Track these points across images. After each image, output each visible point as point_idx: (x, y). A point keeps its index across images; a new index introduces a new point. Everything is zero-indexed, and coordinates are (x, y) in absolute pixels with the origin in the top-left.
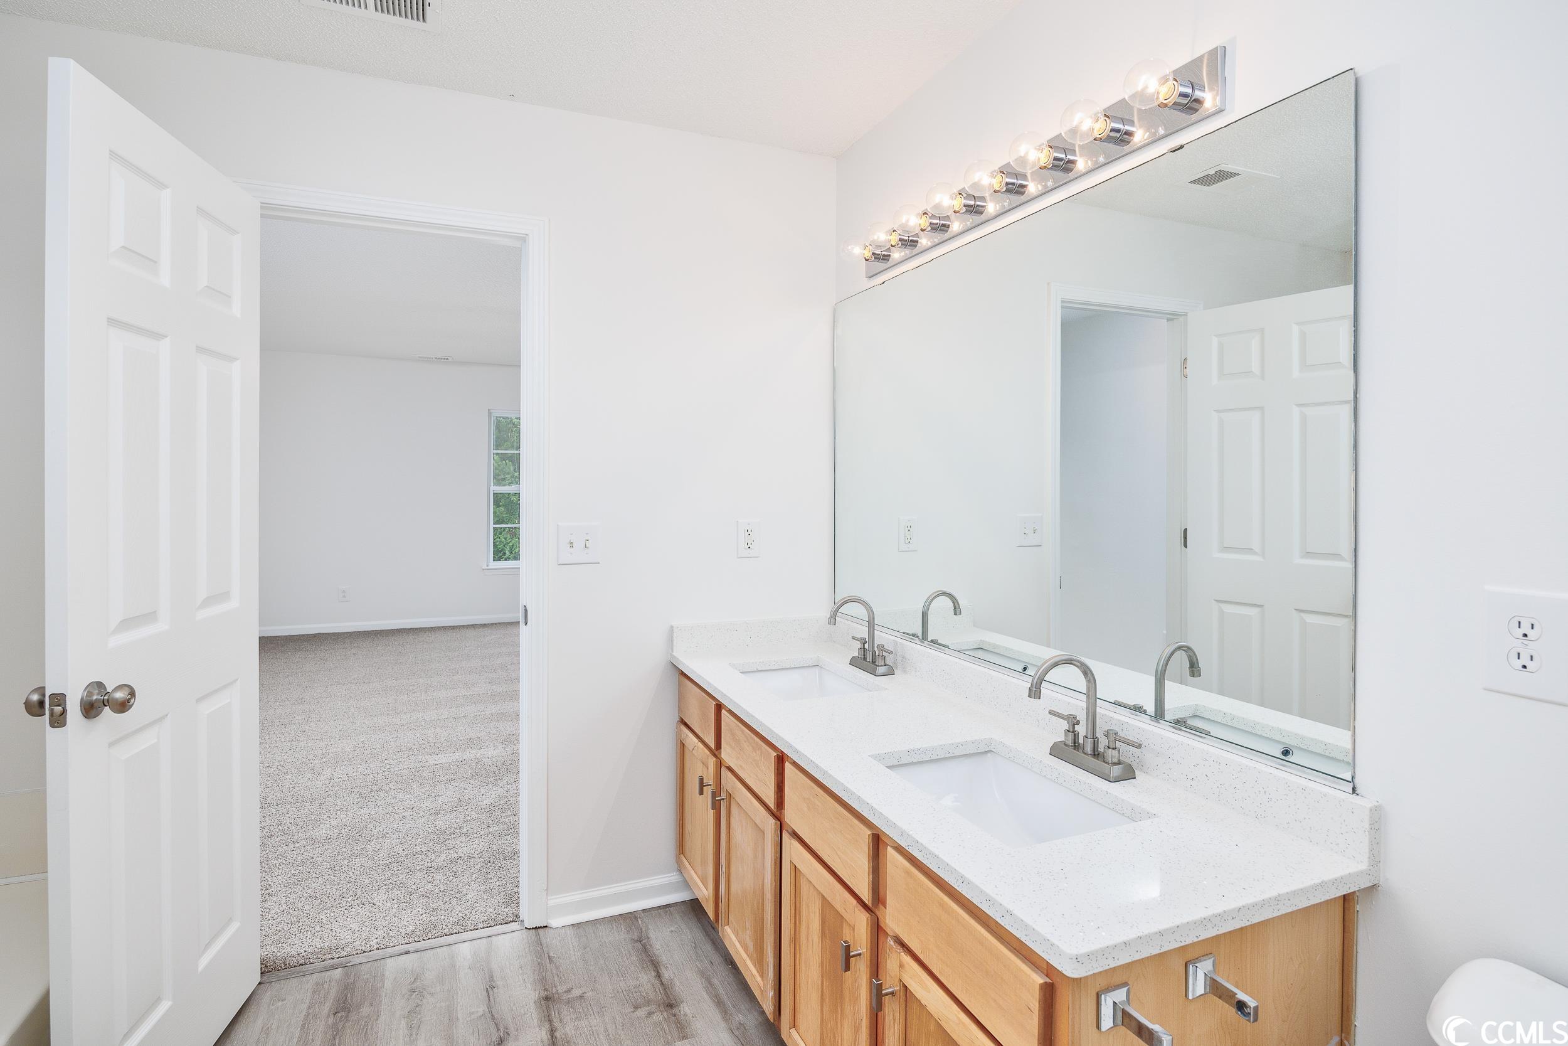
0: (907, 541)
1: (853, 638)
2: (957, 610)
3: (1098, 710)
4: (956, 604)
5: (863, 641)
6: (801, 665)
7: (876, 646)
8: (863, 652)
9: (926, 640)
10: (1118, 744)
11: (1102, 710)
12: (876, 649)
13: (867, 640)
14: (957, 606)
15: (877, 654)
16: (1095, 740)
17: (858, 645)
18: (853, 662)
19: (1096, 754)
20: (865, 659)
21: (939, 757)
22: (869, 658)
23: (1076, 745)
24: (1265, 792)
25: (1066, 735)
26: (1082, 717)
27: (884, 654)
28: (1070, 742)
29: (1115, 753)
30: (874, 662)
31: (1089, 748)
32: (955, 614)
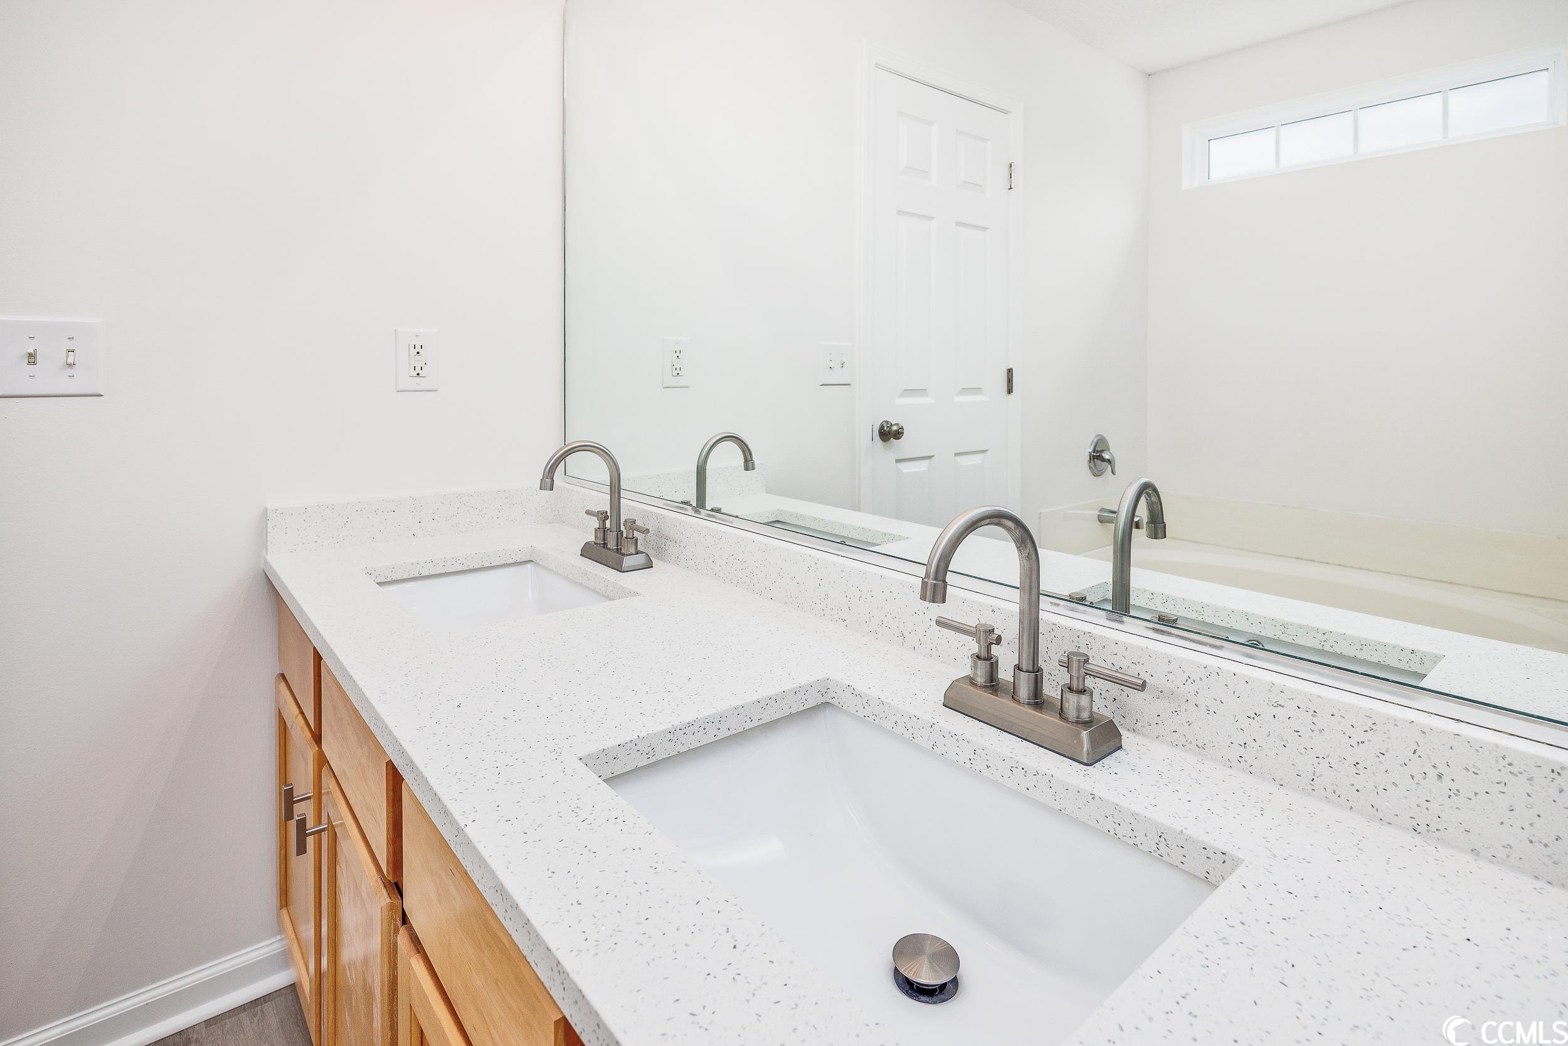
0: (675, 373)
1: (588, 512)
2: (749, 464)
3: (1042, 614)
4: (747, 454)
5: (603, 516)
6: (503, 562)
7: (622, 522)
8: (602, 534)
9: (703, 507)
10: (1089, 682)
11: (1049, 615)
12: (623, 528)
13: (609, 514)
14: (749, 457)
15: (625, 535)
16: (1036, 673)
17: (595, 523)
18: (587, 552)
19: (1038, 700)
20: (605, 545)
21: (732, 732)
22: (612, 544)
23: (992, 684)
24: (1440, 776)
25: (975, 667)
26: (1009, 628)
27: (636, 534)
28: (980, 680)
29: (1084, 700)
30: (618, 550)
31: (1024, 693)
32: (747, 469)
